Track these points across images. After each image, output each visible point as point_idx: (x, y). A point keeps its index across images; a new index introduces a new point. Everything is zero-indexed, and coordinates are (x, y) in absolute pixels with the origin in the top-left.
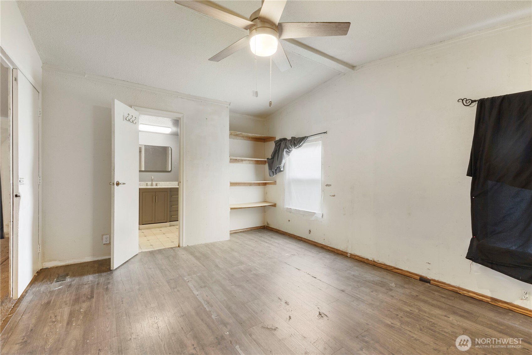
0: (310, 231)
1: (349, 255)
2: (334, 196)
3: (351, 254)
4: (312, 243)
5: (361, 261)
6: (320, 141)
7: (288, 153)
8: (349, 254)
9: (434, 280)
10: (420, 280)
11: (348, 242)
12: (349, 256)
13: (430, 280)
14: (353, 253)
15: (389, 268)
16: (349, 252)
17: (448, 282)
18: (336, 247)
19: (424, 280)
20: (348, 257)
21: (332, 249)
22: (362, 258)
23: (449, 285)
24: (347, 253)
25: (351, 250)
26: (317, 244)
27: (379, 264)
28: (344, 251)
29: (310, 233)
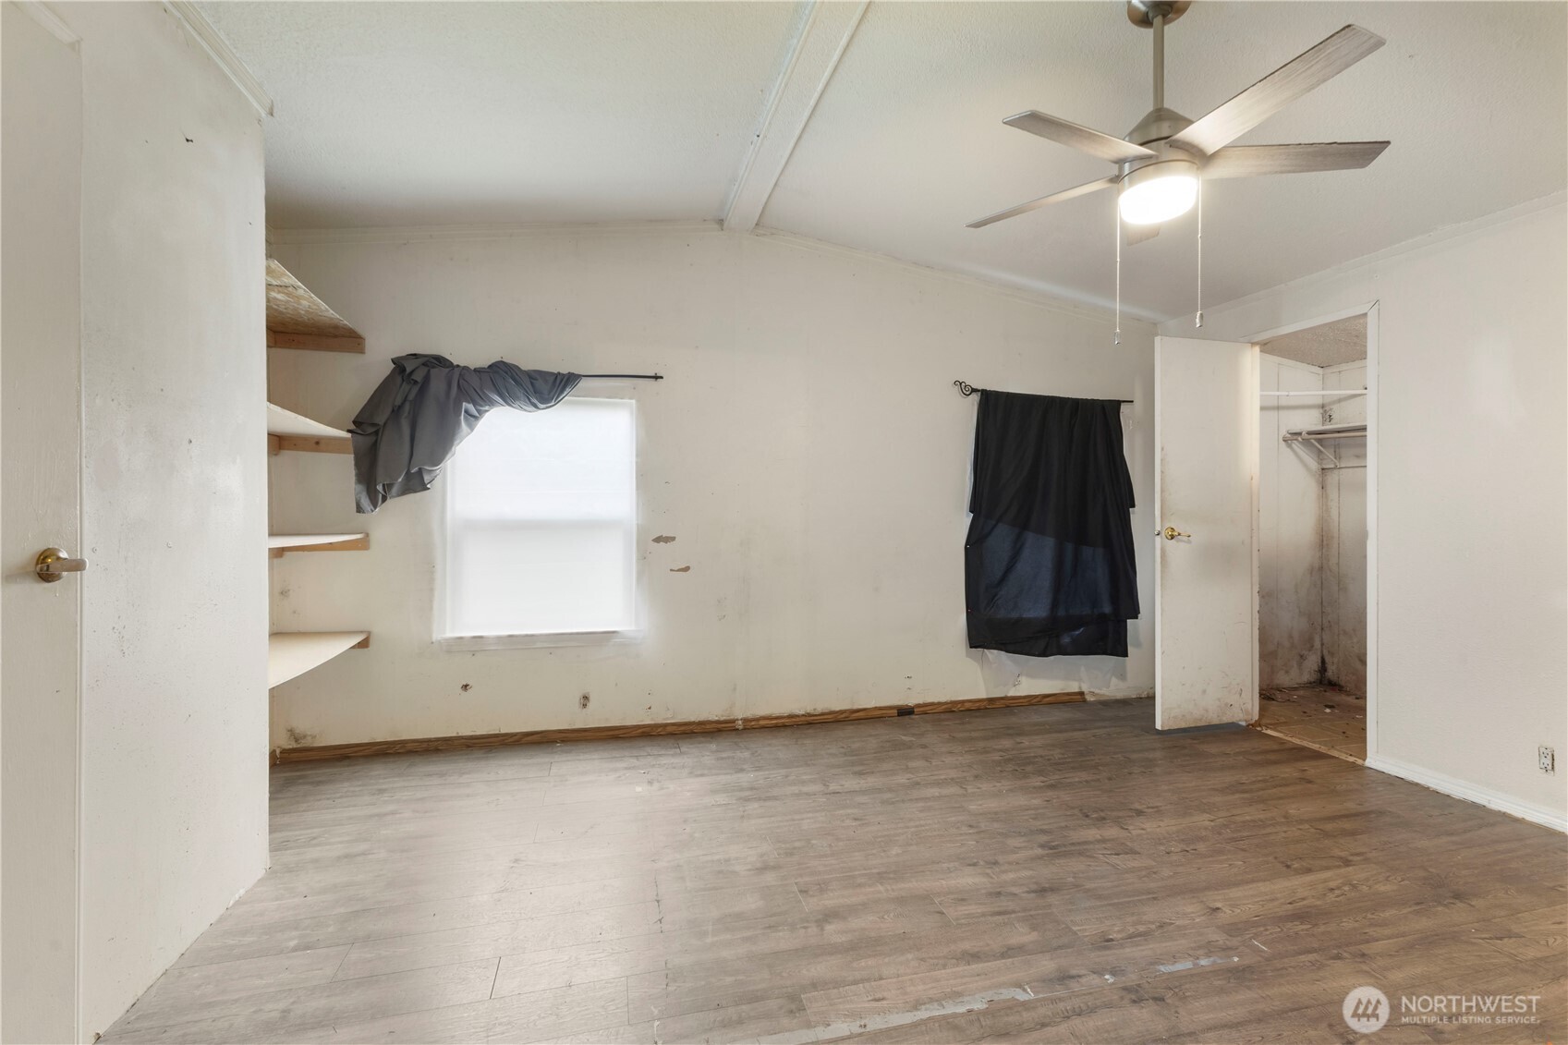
0: (586, 698)
1: (740, 725)
2: (687, 569)
3: (745, 720)
4: (598, 734)
5: (777, 727)
6: (631, 398)
7: (473, 418)
8: (740, 722)
9: (919, 706)
10: (898, 716)
11: (735, 689)
12: (741, 727)
13: (913, 708)
14: (749, 714)
15: (842, 716)
16: (740, 718)
17: (936, 700)
18: (693, 719)
19: (905, 712)
20: (738, 729)
21: (682, 728)
22: (777, 718)
23: (939, 704)
24: (733, 721)
25: (741, 710)
26: (622, 732)
27: (819, 715)
28: (722, 719)
29: (585, 706)
